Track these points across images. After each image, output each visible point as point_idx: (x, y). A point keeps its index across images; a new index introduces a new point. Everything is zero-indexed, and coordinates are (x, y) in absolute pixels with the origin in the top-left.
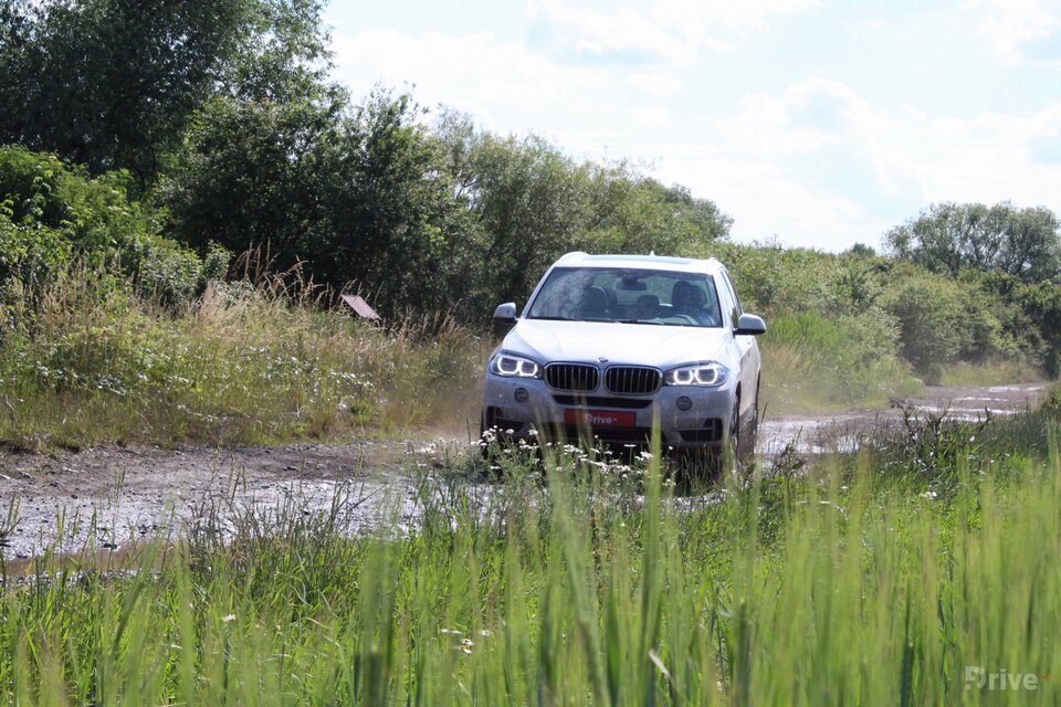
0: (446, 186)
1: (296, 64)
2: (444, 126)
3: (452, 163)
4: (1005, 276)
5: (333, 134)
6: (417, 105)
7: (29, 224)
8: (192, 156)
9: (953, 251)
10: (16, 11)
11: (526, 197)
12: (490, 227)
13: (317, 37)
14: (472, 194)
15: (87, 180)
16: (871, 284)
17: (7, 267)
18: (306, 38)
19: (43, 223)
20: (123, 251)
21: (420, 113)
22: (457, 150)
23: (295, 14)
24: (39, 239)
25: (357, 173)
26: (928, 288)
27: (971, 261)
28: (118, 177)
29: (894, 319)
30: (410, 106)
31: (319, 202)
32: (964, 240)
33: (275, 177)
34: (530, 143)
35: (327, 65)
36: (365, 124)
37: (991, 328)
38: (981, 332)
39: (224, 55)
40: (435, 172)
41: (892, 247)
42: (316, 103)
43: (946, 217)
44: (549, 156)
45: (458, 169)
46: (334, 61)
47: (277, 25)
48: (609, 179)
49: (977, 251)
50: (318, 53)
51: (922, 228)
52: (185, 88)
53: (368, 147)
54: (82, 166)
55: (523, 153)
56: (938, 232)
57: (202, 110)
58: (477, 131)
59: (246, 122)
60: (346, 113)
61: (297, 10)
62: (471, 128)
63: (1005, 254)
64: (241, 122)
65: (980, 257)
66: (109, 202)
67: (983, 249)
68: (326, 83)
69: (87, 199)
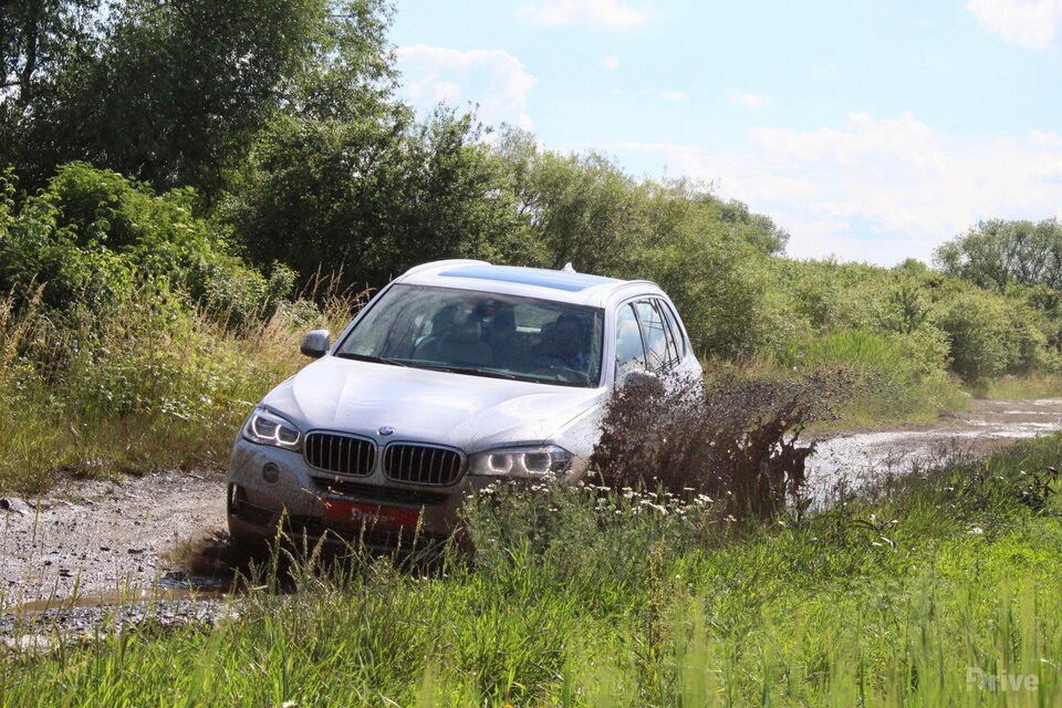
0: (509, 204)
1: (361, 83)
2: (507, 144)
3: (515, 182)
4: (1050, 292)
5: (397, 153)
6: (480, 125)
7: (93, 248)
8: (257, 173)
9: (1000, 267)
10: (81, 28)
11: (587, 215)
12: (551, 245)
13: (382, 56)
14: (535, 213)
15: (152, 197)
16: (923, 301)
17: (71, 292)
18: (371, 57)
19: (108, 247)
20: (188, 270)
21: (483, 133)
22: (520, 169)
23: (359, 33)
24: (103, 263)
25: (421, 191)
26: (977, 304)
27: (1018, 277)
28: (183, 194)
29: (944, 335)
30: (474, 126)
31: (383, 220)
32: (1011, 256)
33: (339, 195)
34: (591, 163)
35: (391, 84)
36: (428, 142)
37: (1037, 342)
38: (1026, 345)
39: (289, 74)
40: (498, 190)
41: (942, 263)
42: (381, 121)
43: (994, 234)
44: (610, 175)
45: (521, 188)
46: (400, 81)
47: (342, 45)
48: (668, 198)
49: (1024, 268)
50: (383, 72)
51: (971, 244)
52: (250, 106)
53: (431, 166)
54: (147, 183)
55: (584, 172)
56: (986, 248)
57: (266, 128)
58: (540, 150)
59: (310, 140)
60: (410, 132)
61: (362, 29)
62: (535, 148)
63: (1050, 270)
64: (305, 140)
65: (1026, 272)
66: (174, 219)
67: (1030, 265)
68: (390, 101)
69: (152, 216)
